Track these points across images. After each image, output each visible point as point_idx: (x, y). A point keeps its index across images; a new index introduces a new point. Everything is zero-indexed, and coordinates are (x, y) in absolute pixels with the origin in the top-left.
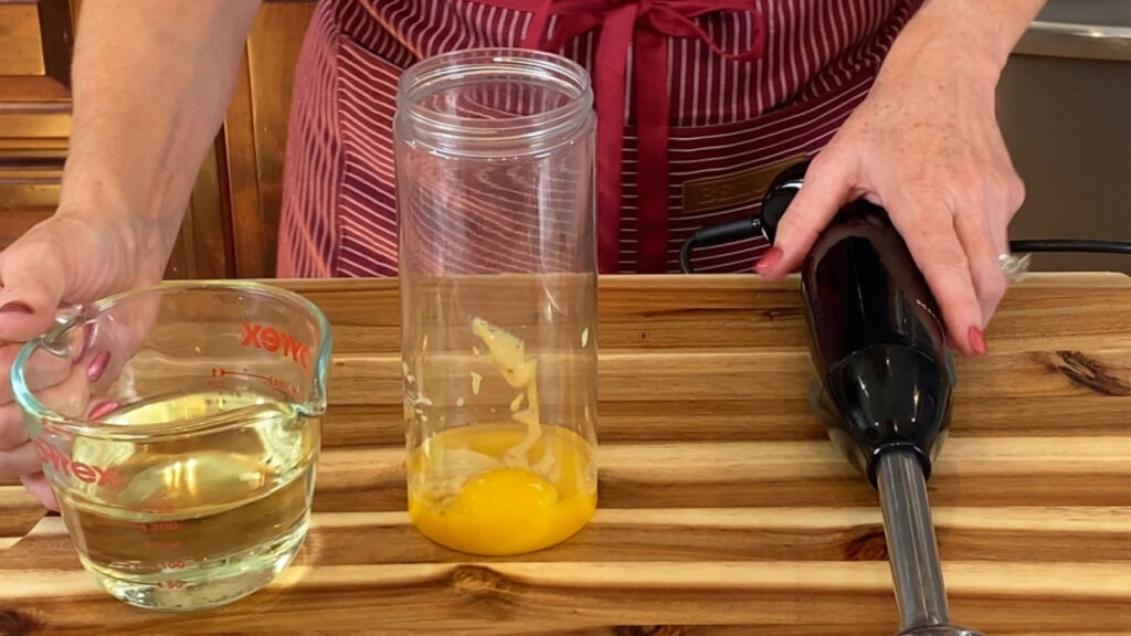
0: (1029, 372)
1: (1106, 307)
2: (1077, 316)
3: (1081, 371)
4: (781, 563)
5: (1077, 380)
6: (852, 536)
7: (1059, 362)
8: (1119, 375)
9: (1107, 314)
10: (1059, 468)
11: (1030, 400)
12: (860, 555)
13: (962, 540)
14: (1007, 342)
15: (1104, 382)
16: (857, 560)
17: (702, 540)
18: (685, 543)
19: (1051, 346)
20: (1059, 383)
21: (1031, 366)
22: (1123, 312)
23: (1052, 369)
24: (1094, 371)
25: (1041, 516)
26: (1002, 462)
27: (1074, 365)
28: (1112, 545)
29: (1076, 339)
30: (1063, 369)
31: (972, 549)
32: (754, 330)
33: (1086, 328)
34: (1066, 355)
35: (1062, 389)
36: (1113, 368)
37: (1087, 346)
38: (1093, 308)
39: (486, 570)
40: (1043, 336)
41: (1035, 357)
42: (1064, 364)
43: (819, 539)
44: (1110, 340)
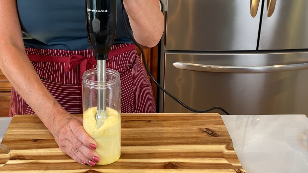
0: (199, 132)
1: (214, 120)
2: (208, 121)
3: (210, 132)
4: (151, 169)
5: (208, 134)
6: (165, 164)
7: (205, 130)
8: (217, 133)
9: (214, 121)
10: (205, 151)
11: (200, 138)
12: (167, 168)
13: (187, 165)
14: (195, 126)
15: (214, 134)
16: (166, 169)
17: (136, 165)
18: (133, 165)
19: (204, 127)
20: (205, 134)
21: (200, 131)
22: (218, 121)
23: (204, 132)
24: (212, 132)
25: (202, 160)
26: (195, 150)
27: (208, 131)
28: (215, 166)
29: (208, 126)
30: (206, 132)
31: (188, 167)
32: (146, 124)
33: (210, 124)
34: (207, 129)
35: (206, 136)
36: (216, 132)
37: (211, 127)
38: (212, 120)
39: (94, 171)
40: (202, 125)
41: (201, 129)
42: (206, 131)
43: (159, 165)
44: (215, 126)
